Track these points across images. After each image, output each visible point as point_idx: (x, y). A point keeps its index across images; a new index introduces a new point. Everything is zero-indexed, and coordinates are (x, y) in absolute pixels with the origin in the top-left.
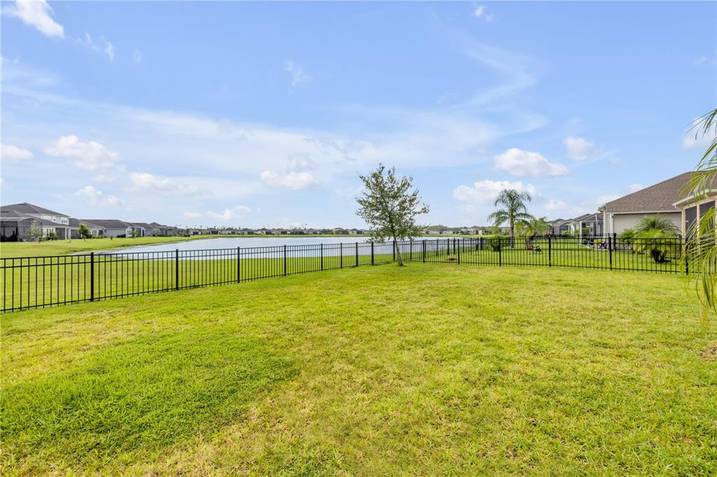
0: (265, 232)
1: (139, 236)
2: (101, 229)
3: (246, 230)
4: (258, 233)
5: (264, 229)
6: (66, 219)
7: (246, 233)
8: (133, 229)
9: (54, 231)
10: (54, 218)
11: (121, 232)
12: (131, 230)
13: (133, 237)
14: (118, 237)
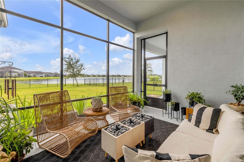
0: (93, 76)
1: (48, 76)
2: (35, 74)
3: (86, 75)
4: (91, 76)
5: (93, 75)
6: (23, 71)
7: (87, 76)
8: (46, 74)
9: (17, 75)
10: (18, 70)
11: (41, 75)
12: (45, 75)
13: (46, 77)
14: (41, 77)
